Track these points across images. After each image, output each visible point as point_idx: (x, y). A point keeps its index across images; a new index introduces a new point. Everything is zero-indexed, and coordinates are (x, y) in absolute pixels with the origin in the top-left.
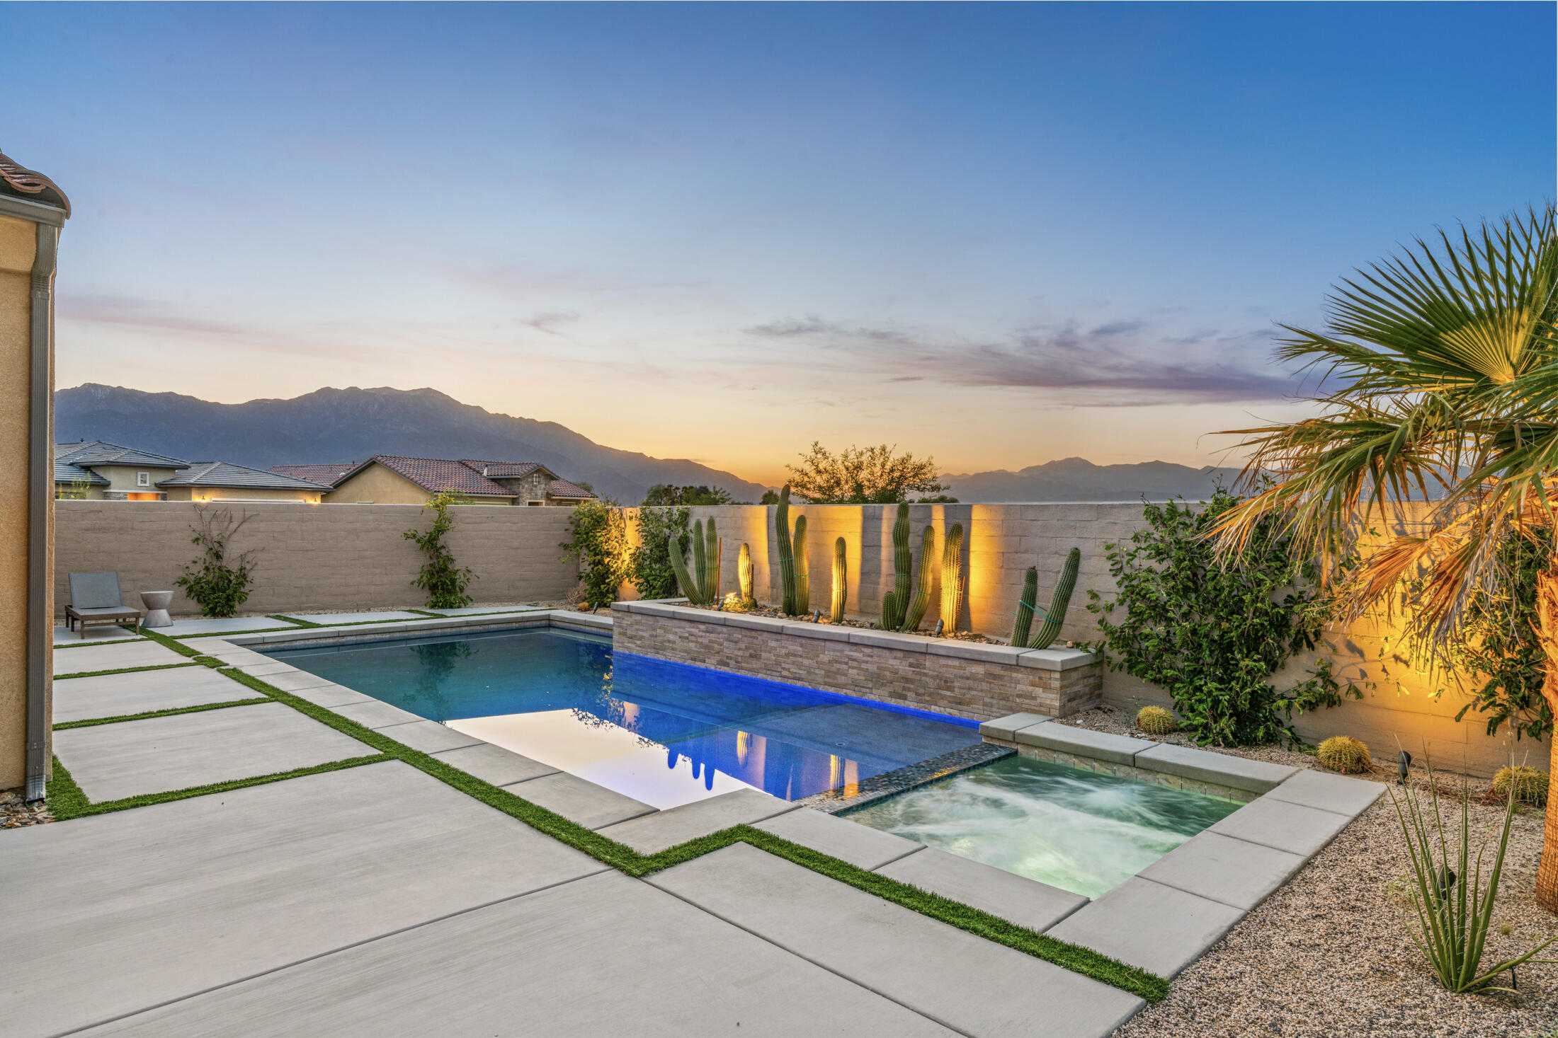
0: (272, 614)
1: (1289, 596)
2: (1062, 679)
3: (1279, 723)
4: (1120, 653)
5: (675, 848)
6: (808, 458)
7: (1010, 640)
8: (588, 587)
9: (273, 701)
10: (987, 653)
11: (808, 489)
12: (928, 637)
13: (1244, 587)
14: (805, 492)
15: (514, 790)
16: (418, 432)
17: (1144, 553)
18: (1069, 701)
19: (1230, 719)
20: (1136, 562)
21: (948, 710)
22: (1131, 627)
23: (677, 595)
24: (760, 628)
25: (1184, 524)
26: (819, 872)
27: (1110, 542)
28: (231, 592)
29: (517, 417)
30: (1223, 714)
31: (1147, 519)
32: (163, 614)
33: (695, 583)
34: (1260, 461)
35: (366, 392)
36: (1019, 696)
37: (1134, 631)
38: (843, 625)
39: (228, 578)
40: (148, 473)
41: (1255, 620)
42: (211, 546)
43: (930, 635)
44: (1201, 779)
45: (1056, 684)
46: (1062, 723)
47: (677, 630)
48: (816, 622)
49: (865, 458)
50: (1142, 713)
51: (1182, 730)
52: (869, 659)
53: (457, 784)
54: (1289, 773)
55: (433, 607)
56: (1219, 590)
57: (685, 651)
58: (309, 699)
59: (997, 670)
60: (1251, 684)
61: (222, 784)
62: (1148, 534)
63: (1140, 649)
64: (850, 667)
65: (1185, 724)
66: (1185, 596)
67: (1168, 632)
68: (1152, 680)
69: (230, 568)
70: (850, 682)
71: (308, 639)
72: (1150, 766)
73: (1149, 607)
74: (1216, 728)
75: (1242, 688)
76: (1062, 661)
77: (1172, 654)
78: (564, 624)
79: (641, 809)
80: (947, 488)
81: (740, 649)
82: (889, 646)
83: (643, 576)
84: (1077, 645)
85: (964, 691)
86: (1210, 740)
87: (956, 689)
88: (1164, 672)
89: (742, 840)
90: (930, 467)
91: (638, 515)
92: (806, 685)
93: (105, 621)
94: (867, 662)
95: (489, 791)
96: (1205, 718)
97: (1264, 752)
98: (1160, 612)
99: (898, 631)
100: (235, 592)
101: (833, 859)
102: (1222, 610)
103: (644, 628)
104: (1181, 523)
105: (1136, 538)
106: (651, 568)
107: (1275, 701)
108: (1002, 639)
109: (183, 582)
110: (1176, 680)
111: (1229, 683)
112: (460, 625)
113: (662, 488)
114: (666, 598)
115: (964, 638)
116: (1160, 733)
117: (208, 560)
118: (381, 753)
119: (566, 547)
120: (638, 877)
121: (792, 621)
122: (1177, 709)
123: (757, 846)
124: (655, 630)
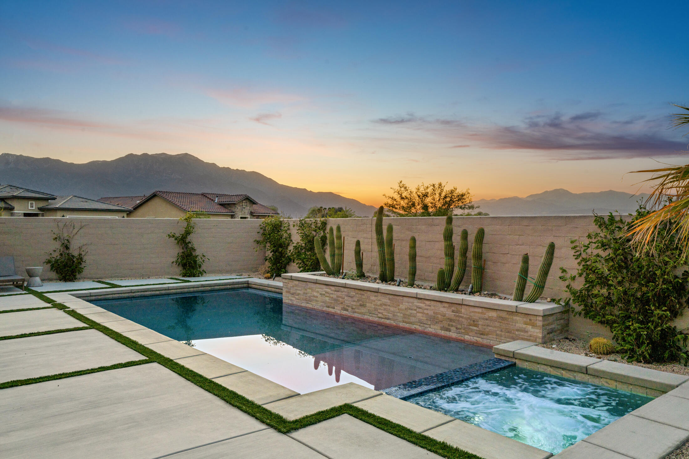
0: (96, 280)
1: (685, 271)
2: (544, 321)
3: (679, 349)
4: (580, 306)
5: (307, 417)
6: (396, 190)
7: (513, 297)
8: (270, 265)
9: (91, 329)
10: (499, 305)
11: (396, 208)
12: (463, 295)
13: (657, 265)
14: (394, 210)
15: (218, 381)
16: (180, 178)
17: (594, 245)
18: (548, 333)
19: (647, 346)
20: (589, 251)
21: (475, 338)
22: (586, 290)
23: (319, 270)
24: (365, 289)
25: (619, 227)
26: (390, 433)
27: (574, 239)
28: (74, 268)
29: (235, 169)
30: (643, 343)
31: (596, 224)
32: (38, 279)
33: (330, 263)
34: (662, 189)
35: (153, 156)
36: (518, 330)
37: (588, 292)
38: (414, 287)
39: (72, 260)
40: (34, 202)
41: (663, 286)
42: (63, 242)
43: (465, 294)
44: (628, 382)
45: (540, 323)
46: (544, 347)
47: (319, 290)
48: (398, 286)
49: (430, 190)
50: (592, 342)
51: (618, 352)
52: (429, 307)
53: (187, 377)
54: (684, 380)
55: (184, 276)
56: (641, 268)
57: (323, 302)
58: (111, 328)
59: (504, 315)
60: (661, 325)
61: (59, 374)
62: (597, 234)
63: (592, 303)
64: (417, 312)
65: (620, 348)
66: (620, 272)
67: (609, 293)
68: (599, 322)
69: (73, 254)
70: (417, 321)
71: (114, 294)
72: (596, 374)
73: (597, 278)
74: (639, 351)
75: (655, 328)
76: (543, 310)
77: (612, 306)
78: (256, 286)
79: (289, 393)
80: (478, 207)
81: (354, 301)
82: (440, 300)
83: (301, 259)
84: (553, 300)
85: (484, 327)
86: (635, 358)
87: (480, 326)
88: (607, 317)
89: (346, 413)
90: (468, 195)
91: (298, 224)
92: (392, 322)
93: (7, 283)
94: (427, 310)
95: (204, 381)
96: (632, 345)
97: (669, 367)
98: (603, 281)
99: (446, 291)
100: (76, 267)
101: (398, 426)
102: (643, 280)
103: (300, 289)
104: (617, 227)
105: (589, 236)
106: (305, 254)
107: (676, 336)
108: (508, 297)
109: (49, 262)
110: (615, 322)
111: (648, 324)
112: (198, 287)
113: (317, 209)
114: (314, 271)
115: (485, 295)
116: (604, 354)
117: (62, 250)
118: (147, 358)
119: (258, 242)
120: (285, 433)
121: (384, 285)
122: (615, 340)
123: (355, 417)
124: (306, 290)
